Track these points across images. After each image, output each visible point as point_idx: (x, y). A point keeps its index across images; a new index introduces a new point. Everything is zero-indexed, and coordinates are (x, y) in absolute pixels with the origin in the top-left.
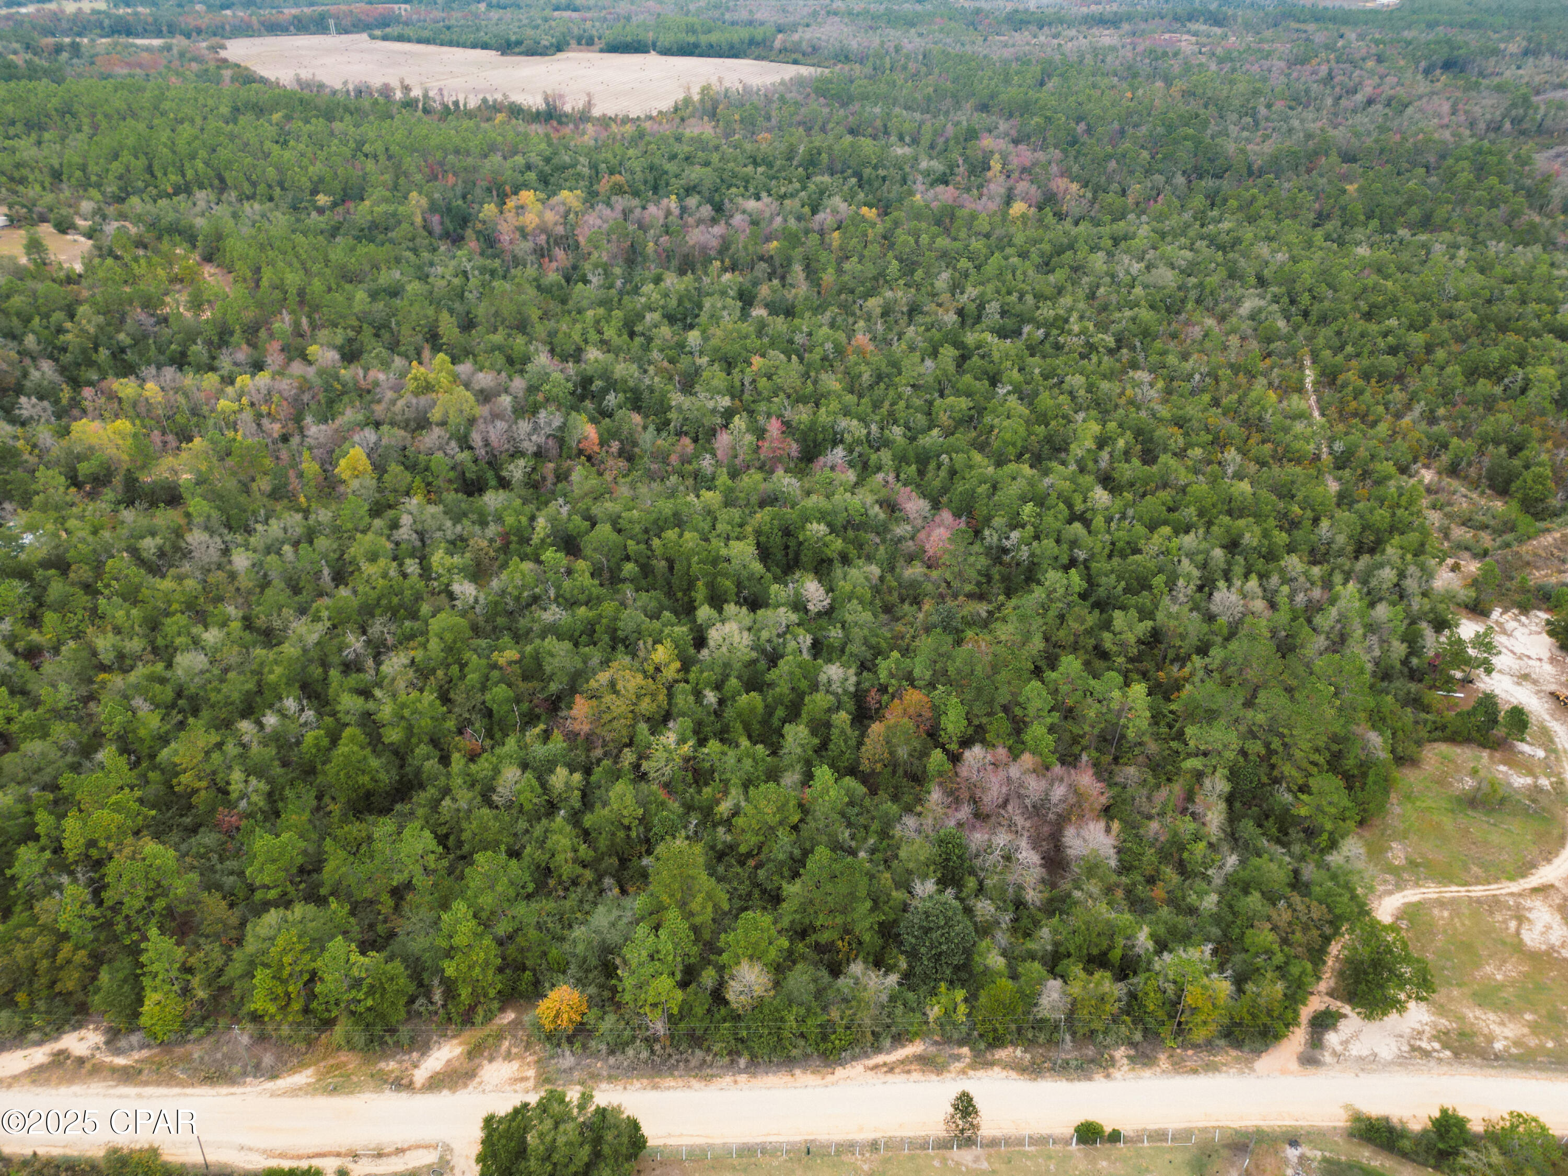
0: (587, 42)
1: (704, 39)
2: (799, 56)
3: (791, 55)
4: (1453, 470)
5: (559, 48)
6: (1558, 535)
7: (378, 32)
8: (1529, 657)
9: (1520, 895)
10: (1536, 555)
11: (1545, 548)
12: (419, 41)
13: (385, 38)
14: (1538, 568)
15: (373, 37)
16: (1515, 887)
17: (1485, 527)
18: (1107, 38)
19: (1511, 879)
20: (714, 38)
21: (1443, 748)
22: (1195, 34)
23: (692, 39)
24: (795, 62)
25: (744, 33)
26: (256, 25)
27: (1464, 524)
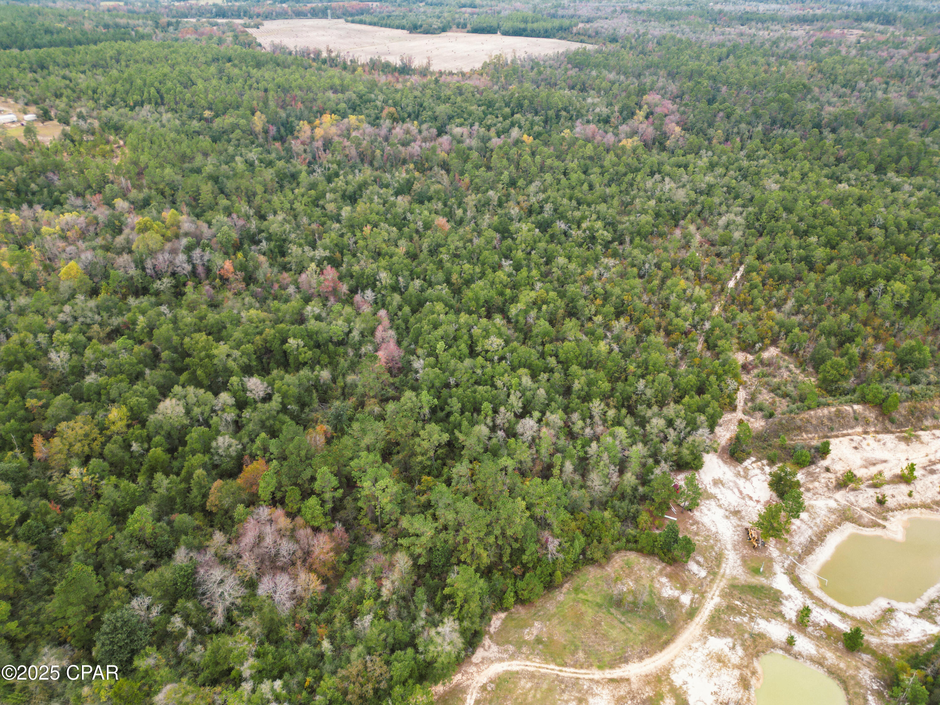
0: (462, 26)
1: (529, 26)
2: (585, 38)
3: (582, 37)
4: (791, 351)
5: (443, 29)
6: (833, 409)
7: (350, 19)
8: (751, 498)
9: (598, 682)
10: (808, 421)
11: (818, 418)
12: (370, 24)
13: (353, 22)
14: (807, 432)
15: (347, 21)
16: (597, 674)
17: (785, 395)
18: (800, 32)
19: (600, 668)
20: (535, 25)
21: (632, 556)
22: (865, 30)
23: (522, 26)
24: (582, 41)
25: (557, 23)
26: (290, 12)
27: (772, 391)
